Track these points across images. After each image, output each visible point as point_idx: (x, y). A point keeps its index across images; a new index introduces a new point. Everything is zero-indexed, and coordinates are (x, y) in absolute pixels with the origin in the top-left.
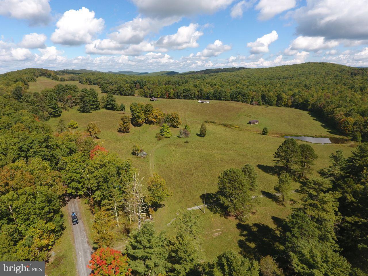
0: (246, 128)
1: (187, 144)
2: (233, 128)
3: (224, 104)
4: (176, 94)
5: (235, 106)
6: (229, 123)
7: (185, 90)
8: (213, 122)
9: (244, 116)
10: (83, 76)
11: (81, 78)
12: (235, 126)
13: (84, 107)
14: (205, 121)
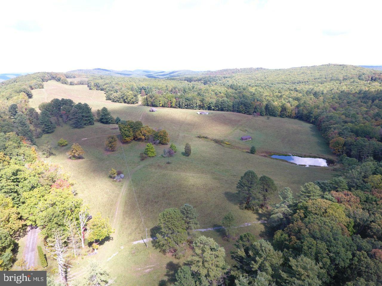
0: (237, 145)
1: (168, 165)
2: (224, 145)
3: (224, 116)
4: (177, 104)
7: (187, 100)
9: (239, 131)
10: (91, 80)
11: (89, 82)
12: (226, 143)
13: (76, 123)
14: (199, 136)
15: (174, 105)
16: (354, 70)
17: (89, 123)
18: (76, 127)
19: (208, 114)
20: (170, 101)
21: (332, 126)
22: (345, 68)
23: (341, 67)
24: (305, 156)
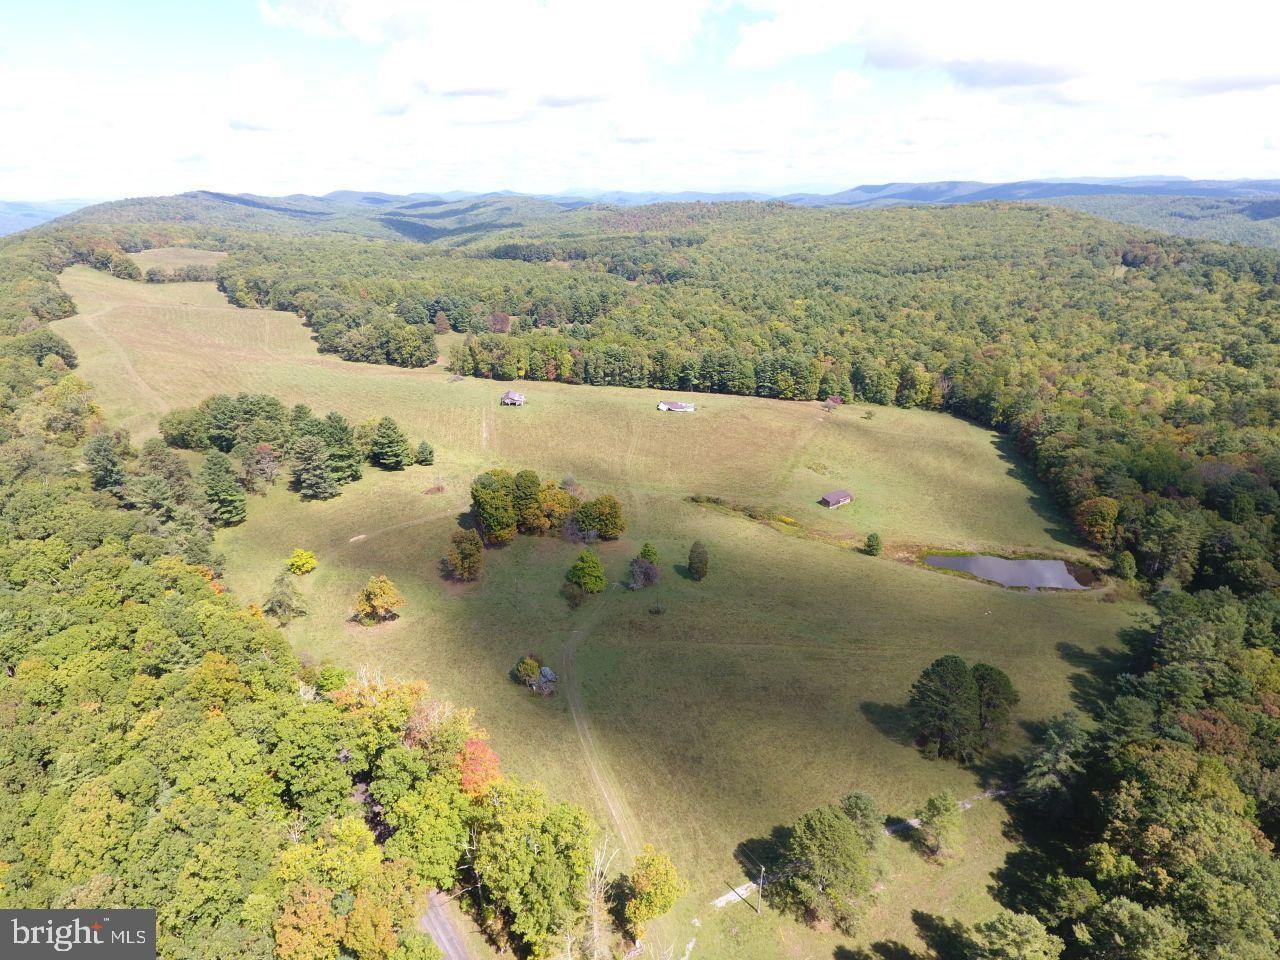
0: (816, 526)
1: (657, 618)
2: (780, 525)
4: (580, 369)
7: (612, 357)
8: (716, 501)
10: (233, 268)
11: (225, 274)
12: (783, 517)
14: (692, 495)
15: (566, 373)
16: (1072, 227)
17: (350, 476)
18: (316, 496)
19: (692, 410)
20: (555, 359)
21: (1068, 453)
22: (1046, 220)
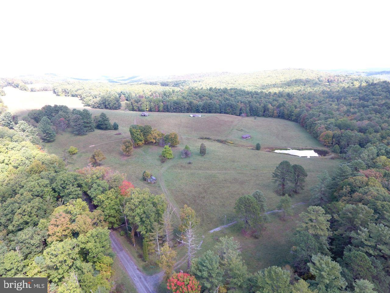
0: (240, 144)
1: (190, 165)
2: (228, 144)
3: (216, 118)
5: (226, 120)
6: (224, 139)
7: (175, 103)
8: (208, 139)
9: (236, 131)
10: (58, 86)
11: (55, 88)
12: (230, 142)
13: (79, 130)
14: (201, 137)
15: (161, 109)
16: (312, 73)
17: (90, 129)
18: (79, 134)
19: (201, 116)
20: (158, 105)
21: (317, 122)
22: (304, 71)
23: (301, 70)
24: (302, 149)
